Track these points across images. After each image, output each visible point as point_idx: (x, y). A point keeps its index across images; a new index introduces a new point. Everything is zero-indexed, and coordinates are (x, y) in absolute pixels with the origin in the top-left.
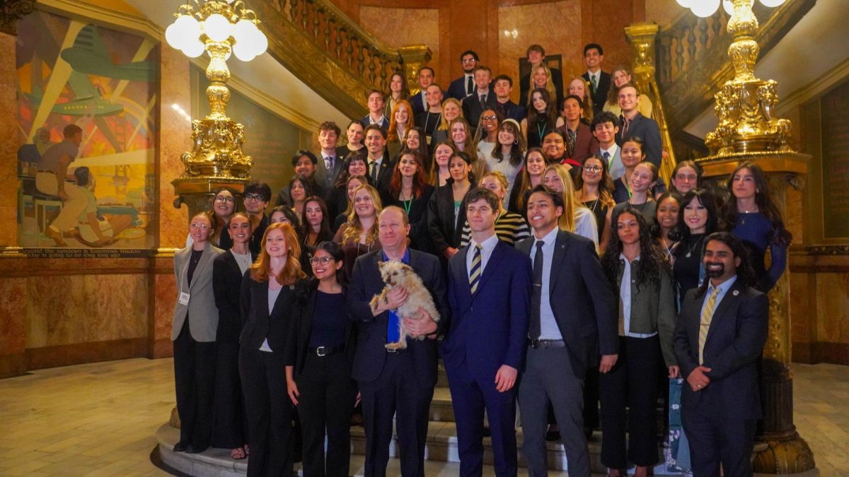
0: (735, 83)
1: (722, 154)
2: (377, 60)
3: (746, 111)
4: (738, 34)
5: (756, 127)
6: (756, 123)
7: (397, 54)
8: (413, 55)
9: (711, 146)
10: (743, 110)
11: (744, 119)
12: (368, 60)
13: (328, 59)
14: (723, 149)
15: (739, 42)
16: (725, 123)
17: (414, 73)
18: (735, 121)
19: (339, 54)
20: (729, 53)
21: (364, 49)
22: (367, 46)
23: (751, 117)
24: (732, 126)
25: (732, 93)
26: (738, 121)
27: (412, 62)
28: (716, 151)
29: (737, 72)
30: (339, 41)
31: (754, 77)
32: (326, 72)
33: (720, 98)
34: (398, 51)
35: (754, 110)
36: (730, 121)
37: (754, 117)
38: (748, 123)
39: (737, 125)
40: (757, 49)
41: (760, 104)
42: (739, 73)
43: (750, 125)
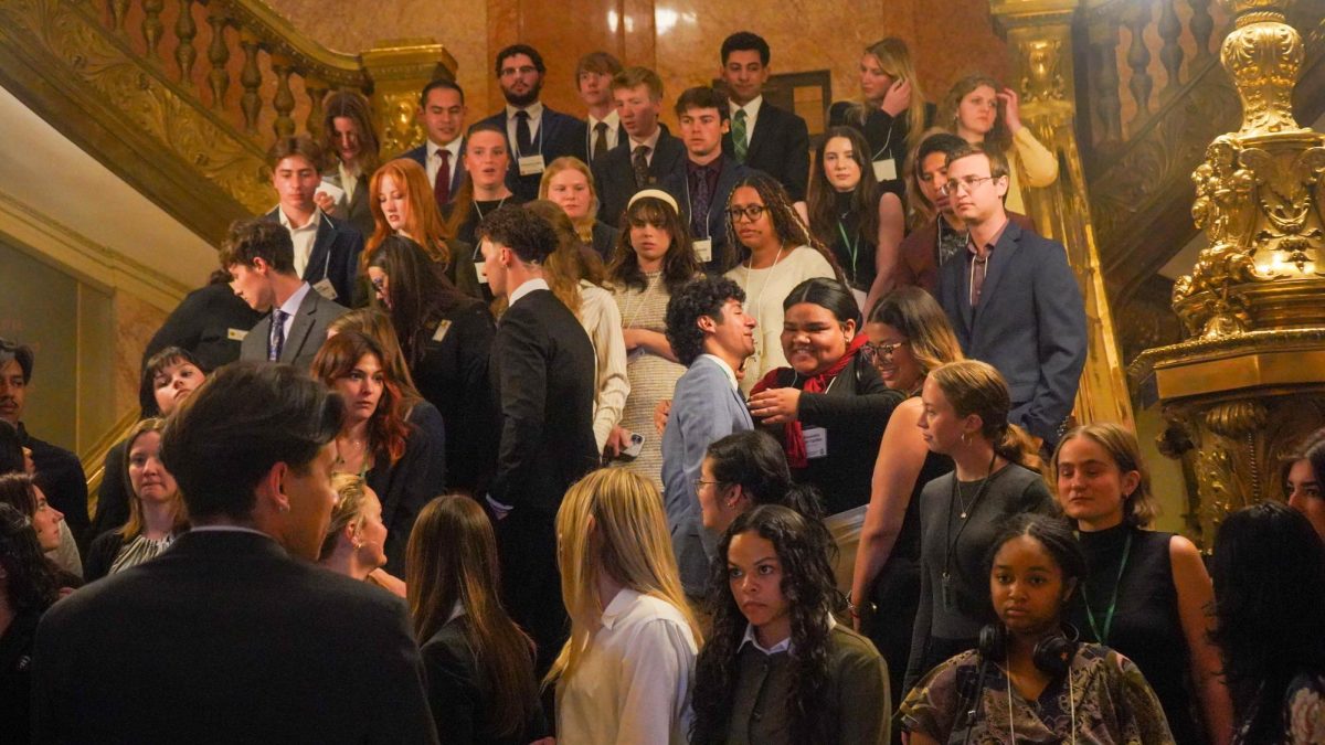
0: (1240, 137)
1: (1213, 334)
2: (297, 83)
3: (1272, 215)
4: (1244, 7)
5: (1305, 259)
6: (1302, 246)
7: (355, 66)
8: (405, 71)
9: (1185, 312)
10: (1266, 212)
11: (1271, 237)
12: (271, 82)
13: (153, 82)
14: (1217, 321)
15: (1247, 29)
16: (1219, 248)
17: (404, 119)
18: (1246, 243)
19: (185, 65)
20: (1223, 58)
21: (262, 52)
22: (268, 42)
23: (1288, 231)
24: (1236, 257)
25: (1236, 167)
26: (1255, 244)
27: (401, 90)
28: (1200, 324)
29: (1248, 107)
30: (186, 29)
31: (1293, 123)
32: (148, 116)
33: (1206, 180)
34: (359, 59)
35: (1298, 212)
36: (1233, 242)
37: (1296, 231)
38: (1281, 247)
39: (1252, 253)
40: (1297, 47)
41: (1312, 197)
42: (1252, 112)
43: (1287, 255)
